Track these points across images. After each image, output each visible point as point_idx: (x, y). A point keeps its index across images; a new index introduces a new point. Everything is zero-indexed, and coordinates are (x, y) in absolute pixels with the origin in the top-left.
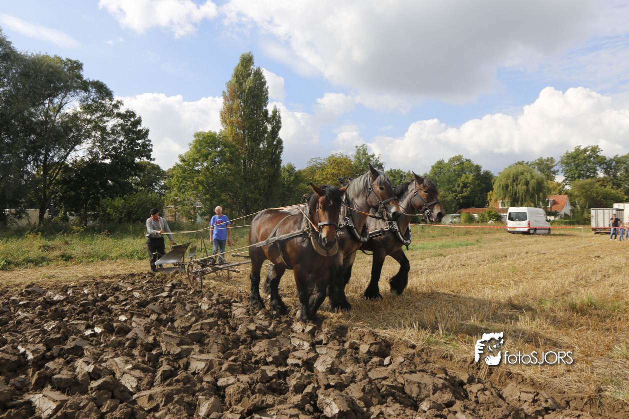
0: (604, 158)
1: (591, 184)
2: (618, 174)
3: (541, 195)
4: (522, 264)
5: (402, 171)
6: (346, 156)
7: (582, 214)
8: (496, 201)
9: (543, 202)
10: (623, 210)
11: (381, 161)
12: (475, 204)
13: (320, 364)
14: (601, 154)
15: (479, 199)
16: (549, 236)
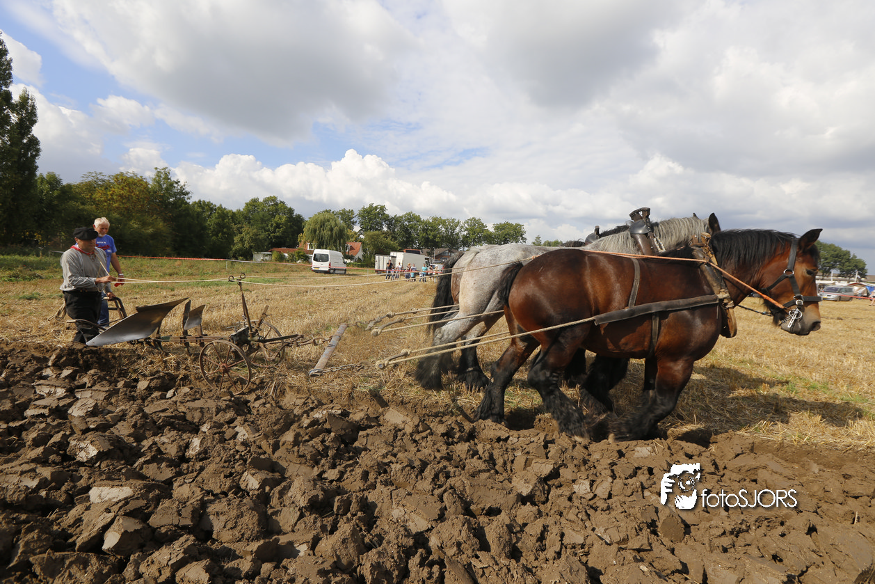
0: (388, 216)
1: (378, 235)
2: (396, 230)
3: (342, 241)
4: (319, 298)
5: (212, 204)
6: (142, 177)
7: (370, 259)
8: (305, 243)
9: (343, 247)
10: (395, 257)
11: (187, 189)
12: (287, 244)
13: (77, 409)
14: (386, 212)
15: (290, 240)
16: (344, 276)
